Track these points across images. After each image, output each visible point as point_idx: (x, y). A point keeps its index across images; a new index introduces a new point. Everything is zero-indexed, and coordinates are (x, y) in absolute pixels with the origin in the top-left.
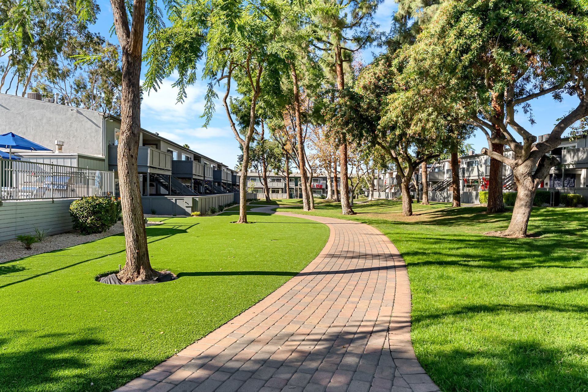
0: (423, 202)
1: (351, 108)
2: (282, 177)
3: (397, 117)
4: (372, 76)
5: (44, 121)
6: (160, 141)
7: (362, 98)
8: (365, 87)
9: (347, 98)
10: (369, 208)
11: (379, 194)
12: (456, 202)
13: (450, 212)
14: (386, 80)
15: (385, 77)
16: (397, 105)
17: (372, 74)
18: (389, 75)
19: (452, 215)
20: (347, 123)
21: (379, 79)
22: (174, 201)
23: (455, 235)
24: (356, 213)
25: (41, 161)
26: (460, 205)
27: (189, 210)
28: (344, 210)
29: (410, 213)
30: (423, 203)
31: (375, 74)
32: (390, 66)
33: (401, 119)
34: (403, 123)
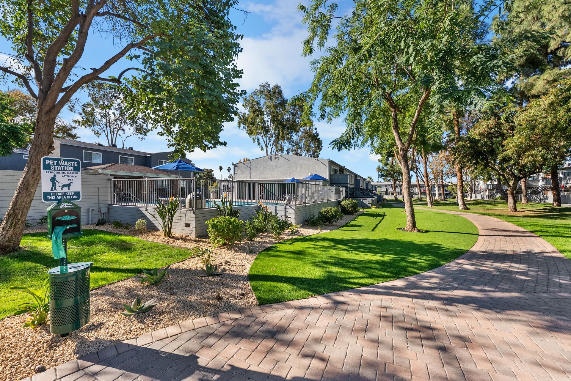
0: (523, 202)
1: (471, 147)
2: (398, 185)
3: (512, 154)
4: (486, 127)
5: (304, 165)
6: (344, 169)
7: (479, 141)
8: (480, 134)
9: (468, 142)
10: (475, 206)
11: (476, 196)
12: (557, 203)
13: (551, 210)
14: (497, 129)
15: (496, 127)
16: (512, 147)
17: (486, 126)
18: (499, 125)
19: (555, 213)
20: (466, 156)
21: (491, 129)
22: (362, 200)
23: (564, 224)
24: (470, 209)
25: (308, 183)
26: (560, 206)
27: (370, 205)
28: (461, 207)
29: (515, 210)
30: (523, 204)
31: (488, 126)
32: (499, 119)
33: (515, 155)
34: (516, 157)
